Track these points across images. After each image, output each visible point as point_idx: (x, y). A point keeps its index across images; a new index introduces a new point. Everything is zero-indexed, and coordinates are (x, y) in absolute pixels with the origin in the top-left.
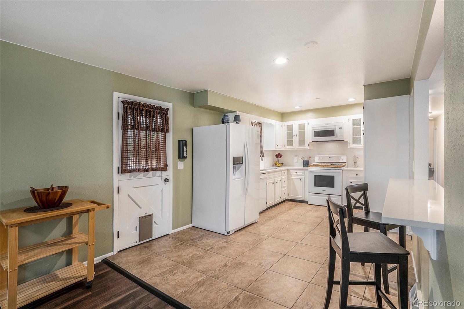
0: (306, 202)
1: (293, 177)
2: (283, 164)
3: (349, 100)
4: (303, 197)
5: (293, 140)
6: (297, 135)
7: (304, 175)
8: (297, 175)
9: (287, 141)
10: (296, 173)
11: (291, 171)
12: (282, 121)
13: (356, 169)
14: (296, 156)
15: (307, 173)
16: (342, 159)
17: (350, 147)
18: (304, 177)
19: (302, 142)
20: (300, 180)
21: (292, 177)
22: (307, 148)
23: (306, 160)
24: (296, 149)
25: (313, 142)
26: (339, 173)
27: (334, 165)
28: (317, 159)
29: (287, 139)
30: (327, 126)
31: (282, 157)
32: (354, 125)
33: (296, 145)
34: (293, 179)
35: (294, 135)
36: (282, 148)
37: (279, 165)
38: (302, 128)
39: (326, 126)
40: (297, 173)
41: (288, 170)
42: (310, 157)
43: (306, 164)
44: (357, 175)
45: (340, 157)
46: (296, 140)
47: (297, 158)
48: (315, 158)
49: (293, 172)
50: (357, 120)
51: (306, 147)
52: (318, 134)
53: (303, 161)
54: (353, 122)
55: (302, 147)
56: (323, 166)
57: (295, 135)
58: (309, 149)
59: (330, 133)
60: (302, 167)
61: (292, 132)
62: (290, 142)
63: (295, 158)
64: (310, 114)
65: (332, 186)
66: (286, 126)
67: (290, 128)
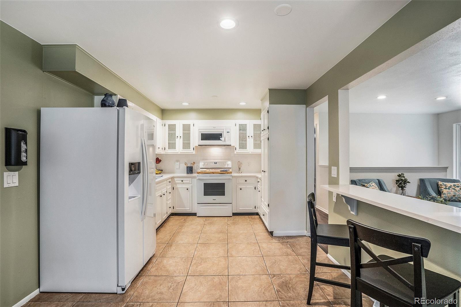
0: (195, 214)
1: (179, 186)
2: (162, 170)
3: (240, 104)
4: (191, 209)
5: (175, 143)
6: (180, 137)
7: (191, 184)
8: (184, 184)
9: (169, 143)
10: (182, 181)
11: (176, 179)
12: (163, 119)
13: (240, 175)
14: (177, 161)
15: (195, 180)
16: (228, 165)
17: (237, 152)
18: (192, 186)
19: (186, 145)
20: (187, 189)
21: (177, 186)
22: (193, 152)
23: (189, 165)
24: (179, 153)
25: (199, 145)
26: (229, 179)
27: (225, 172)
28: (201, 165)
29: (169, 141)
30: (215, 128)
31: (161, 163)
32: (240, 130)
33: (179, 148)
34: (179, 188)
35: (177, 137)
36: (163, 152)
37: (158, 173)
38: (186, 128)
39: (214, 128)
40: (184, 182)
41: (172, 178)
42: (194, 163)
43: (190, 170)
44: (246, 181)
45: (226, 162)
46: (179, 143)
47: (178, 163)
48: (199, 164)
49: (178, 181)
50: (243, 125)
51: (191, 151)
52: (205, 137)
53: (187, 167)
54: (240, 127)
55: (186, 151)
56: (213, 173)
57: (179, 137)
58: (194, 153)
59: (217, 137)
60: (186, 175)
61: (175, 134)
62: (172, 145)
63: (176, 163)
64: (193, 115)
65: (223, 194)
66: (167, 126)
67: (172, 128)
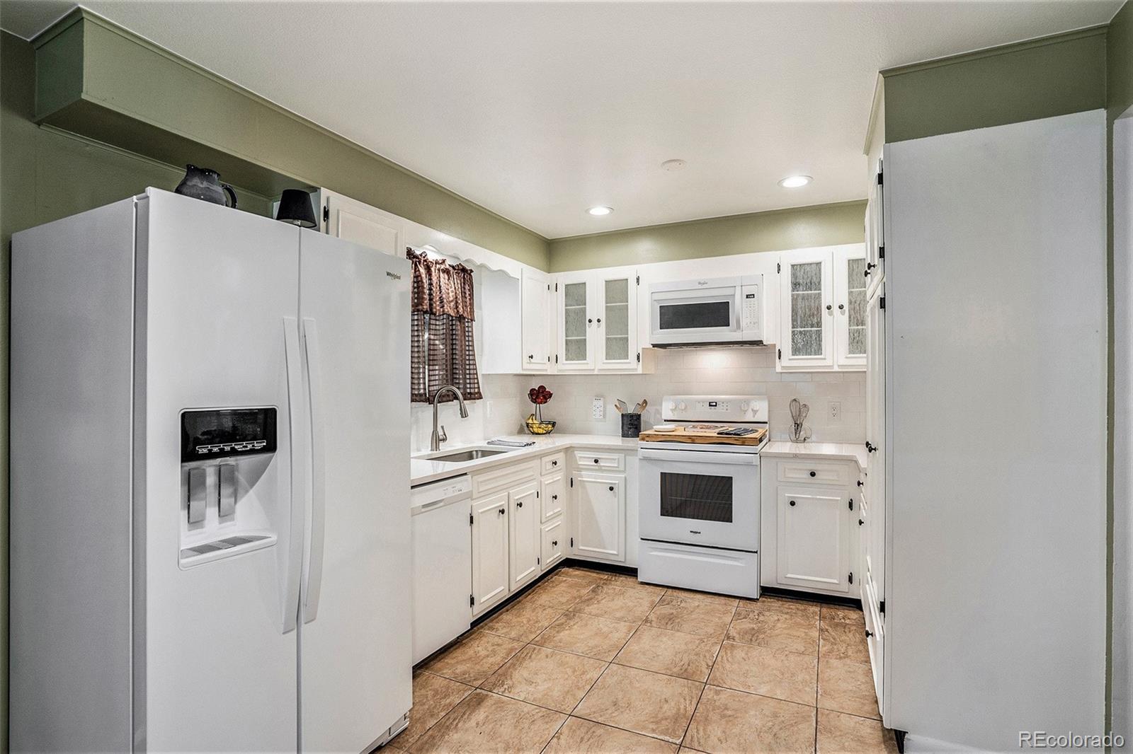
0: (632, 572)
1: (586, 476)
2: (554, 424)
4: (622, 549)
5: (585, 340)
6: (599, 321)
7: (624, 471)
8: (601, 470)
9: (566, 340)
10: (596, 461)
11: (578, 454)
12: (549, 269)
14: (599, 397)
15: (634, 461)
16: (755, 412)
17: (783, 367)
18: (625, 478)
19: (617, 346)
20: (611, 489)
21: (581, 476)
22: (636, 369)
23: (631, 409)
24: (596, 373)
25: (654, 346)
26: (749, 464)
27: (734, 436)
28: (667, 410)
29: (567, 337)
30: (705, 286)
31: (550, 401)
32: (795, 285)
33: (596, 357)
34: (587, 484)
35: (590, 321)
36: (551, 369)
37: (541, 431)
38: (617, 290)
39: (700, 287)
40: (601, 463)
41: (568, 450)
42: (645, 402)
43: (632, 425)
44: (813, 474)
45: (747, 402)
46: (596, 337)
47: (601, 403)
48: (661, 405)
49: (584, 459)
50: (808, 268)
51: (630, 365)
52: (676, 316)
53: (622, 415)
54: (794, 275)
55: (617, 365)
56: (692, 439)
57: (595, 321)
58: (640, 371)
59: (716, 314)
60: (618, 441)
61: (584, 311)
62: (576, 348)
63: (595, 402)
64: (645, 246)
65: (725, 514)
66: (562, 289)
67: (576, 294)
